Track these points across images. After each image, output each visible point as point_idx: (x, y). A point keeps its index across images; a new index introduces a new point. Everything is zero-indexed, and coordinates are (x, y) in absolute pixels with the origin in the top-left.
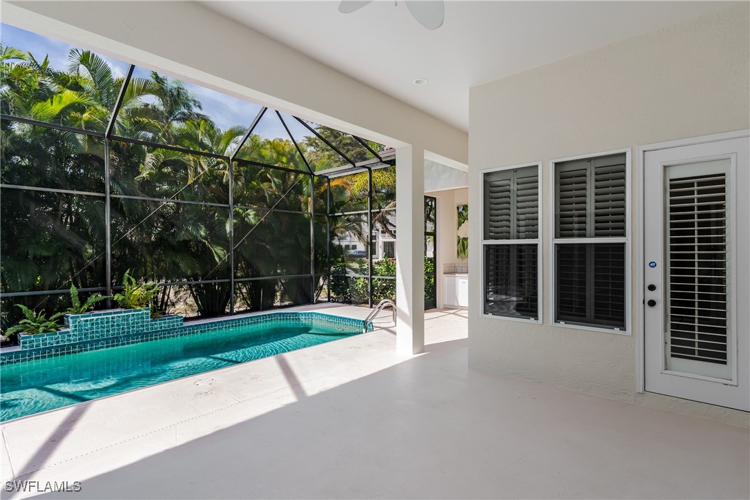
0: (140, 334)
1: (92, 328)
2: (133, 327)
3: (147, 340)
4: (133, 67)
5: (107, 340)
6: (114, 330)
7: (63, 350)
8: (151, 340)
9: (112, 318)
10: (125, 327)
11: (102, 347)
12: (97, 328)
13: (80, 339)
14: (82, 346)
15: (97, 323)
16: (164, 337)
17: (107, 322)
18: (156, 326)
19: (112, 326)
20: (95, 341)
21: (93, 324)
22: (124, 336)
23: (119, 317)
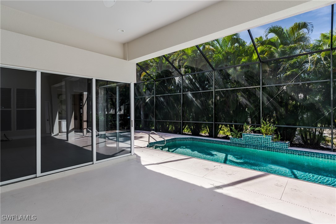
0: (266, 147)
1: (249, 140)
2: (264, 143)
3: (269, 150)
4: (249, 31)
5: (254, 146)
6: (256, 142)
7: (241, 145)
8: (271, 151)
9: (256, 137)
10: (261, 142)
11: (252, 148)
12: (251, 140)
13: (245, 143)
14: (246, 145)
15: (251, 138)
16: (278, 152)
17: (254, 138)
18: (273, 145)
19: (256, 140)
20: (250, 145)
21: (249, 138)
22: (260, 146)
23: (258, 137)
